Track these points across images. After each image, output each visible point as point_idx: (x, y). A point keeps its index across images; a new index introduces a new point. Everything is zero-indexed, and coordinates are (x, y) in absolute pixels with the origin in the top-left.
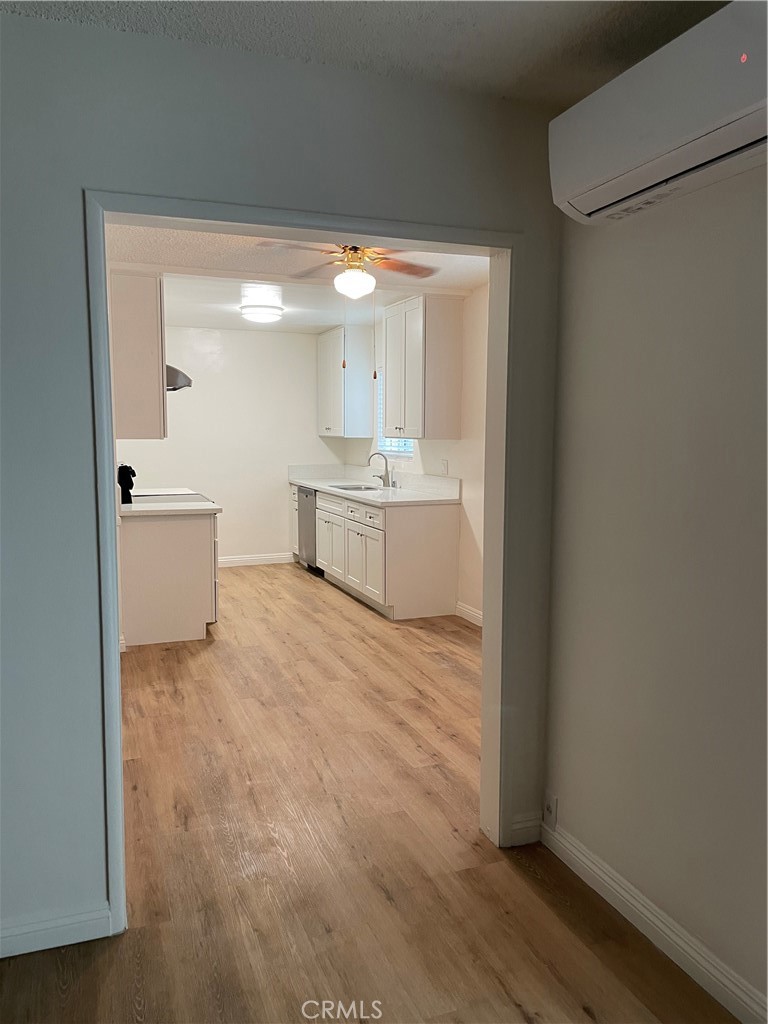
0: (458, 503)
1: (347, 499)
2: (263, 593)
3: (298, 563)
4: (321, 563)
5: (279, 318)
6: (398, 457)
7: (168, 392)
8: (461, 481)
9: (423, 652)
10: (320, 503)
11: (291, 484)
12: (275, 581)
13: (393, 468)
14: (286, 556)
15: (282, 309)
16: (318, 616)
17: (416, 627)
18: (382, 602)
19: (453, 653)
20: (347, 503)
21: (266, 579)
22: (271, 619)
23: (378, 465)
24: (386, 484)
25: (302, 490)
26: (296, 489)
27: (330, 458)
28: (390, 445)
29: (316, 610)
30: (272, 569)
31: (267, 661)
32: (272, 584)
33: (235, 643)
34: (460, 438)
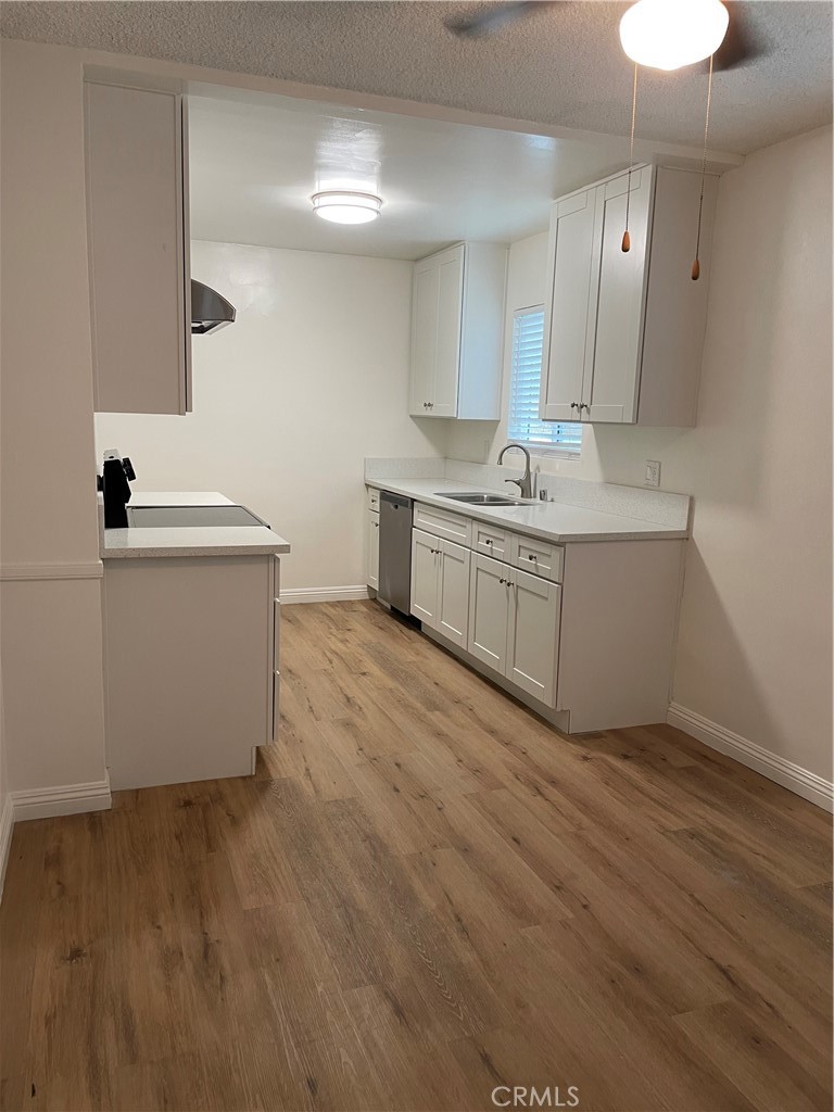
0: (684, 539)
1: (475, 519)
2: (335, 661)
3: (374, 600)
4: (417, 609)
5: (372, 216)
6: (547, 452)
7: (193, 335)
8: (692, 500)
9: (665, 831)
10: (420, 519)
11: (368, 486)
12: (348, 635)
13: (538, 468)
14: (357, 591)
15: (380, 200)
16: (435, 717)
17: (615, 754)
18: (549, 703)
19: (722, 834)
20: (476, 527)
21: (334, 631)
22: (358, 721)
23: (516, 464)
24: (526, 492)
25: (387, 496)
26: (377, 495)
27: (423, 448)
28: (537, 433)
29: (433, 706)
30: (340, 611)
31: (377, 846)
32: (344, 641)
33: (310, 791)
34: (695, 426)
